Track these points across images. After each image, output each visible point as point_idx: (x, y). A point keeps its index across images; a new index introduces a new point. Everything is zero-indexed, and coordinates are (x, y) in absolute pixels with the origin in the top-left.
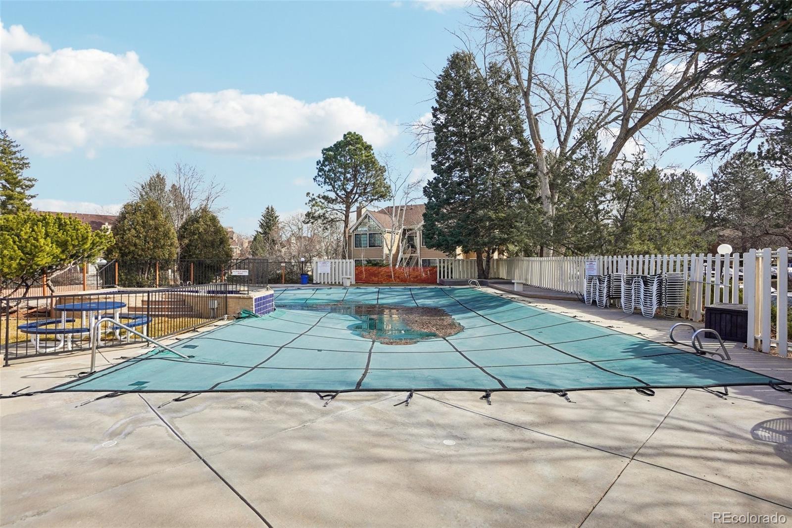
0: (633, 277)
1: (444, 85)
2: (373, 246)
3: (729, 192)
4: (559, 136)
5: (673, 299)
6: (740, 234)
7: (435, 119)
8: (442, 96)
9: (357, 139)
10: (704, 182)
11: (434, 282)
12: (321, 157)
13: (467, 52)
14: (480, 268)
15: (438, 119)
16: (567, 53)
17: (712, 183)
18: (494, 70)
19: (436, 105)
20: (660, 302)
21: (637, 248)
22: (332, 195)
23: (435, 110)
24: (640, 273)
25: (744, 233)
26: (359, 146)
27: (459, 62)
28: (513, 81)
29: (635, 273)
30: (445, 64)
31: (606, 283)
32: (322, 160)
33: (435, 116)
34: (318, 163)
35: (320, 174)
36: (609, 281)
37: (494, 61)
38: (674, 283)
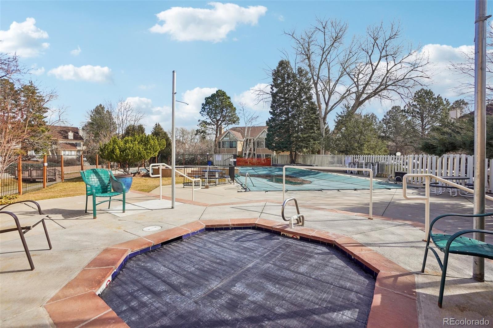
0: (368, 163)
1: (277, 74)
2: (232, 147)
3: (390, 125)
4: (325, 100)
5: (383, 170)
6: (395, 144)
7: (271, 90)
8: (274, 80)
9: (224, 94)
10: (381, 119)
11: (269, 165)
12: (204, 102)
13: (287, 60)
14: (292, 159)
15: (273, 90)
16: (329, 64)
17: (383, 120)
18: (300, 71)
19: (273, 84)
20: (378, 172)
21: (366, 152)
22: (209, 121)
23: (272, 86)
24: (371, 162)
25: (397, 144)
26: (225, 97)
27: (283, 64)
28: (310, 75)
29: (369, 162)
30: (277, 65)
31: (357, 165)
32: (205, 103)
33: (272, 88)
34: (203, 104)
35: (203, 110)
36: (358, 164)
37: (300, 66)
38: (383, 165)
